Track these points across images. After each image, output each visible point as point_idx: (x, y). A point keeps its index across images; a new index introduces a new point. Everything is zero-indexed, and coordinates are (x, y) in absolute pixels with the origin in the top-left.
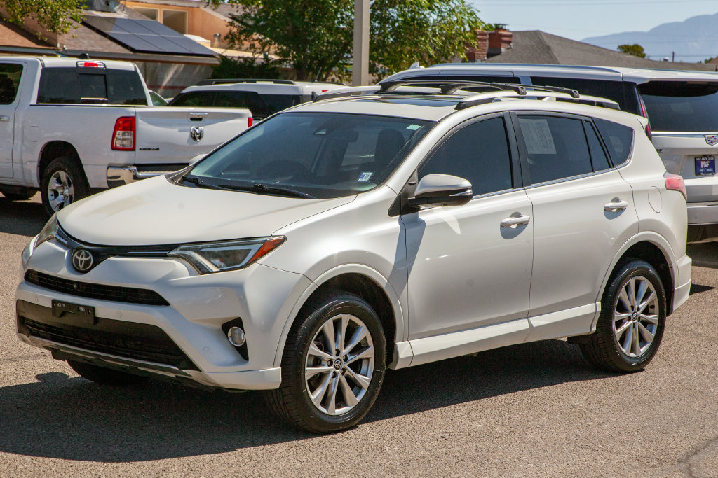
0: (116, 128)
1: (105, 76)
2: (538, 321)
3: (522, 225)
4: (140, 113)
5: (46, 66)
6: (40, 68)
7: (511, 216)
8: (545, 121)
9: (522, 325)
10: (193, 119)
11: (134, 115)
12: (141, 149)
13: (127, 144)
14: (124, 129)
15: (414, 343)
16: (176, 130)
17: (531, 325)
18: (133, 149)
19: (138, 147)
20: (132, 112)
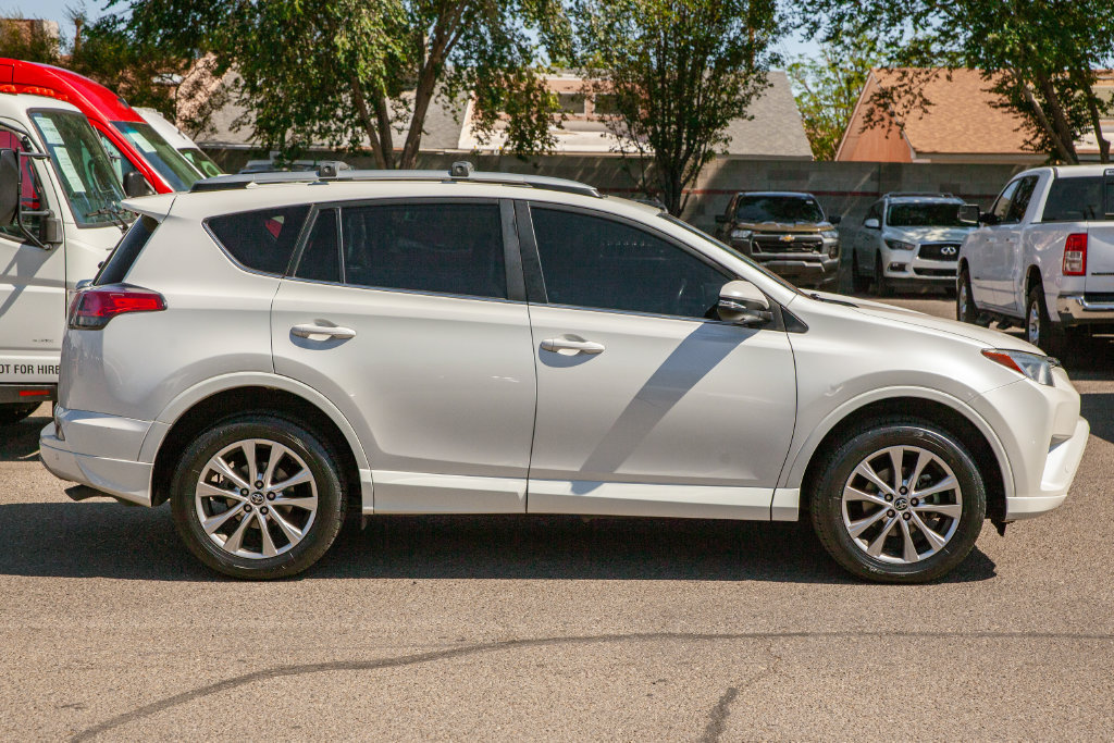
0: (1066, 249)
4: (1094, 228)
5: (1059, 176)
6: (1052, 178)
11: (1085, 231)
12: (1093, 274)
13: (1077, 267)
14: (1073, 250)
18: (1083, 273)
19: (1089, 272)
20: (1084, 228)
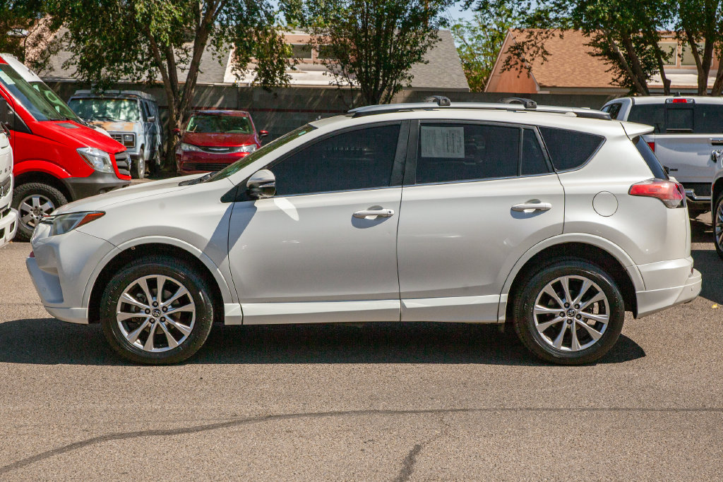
1: (692, 109)
2: (410, 304)
3: (384, 217)
4: (658, 139)
5: (636, 104)
6: (631, 105)
7: (370, 209)
8: (461, 129)
9: (395, 304)
10: (714, 144)
15: (245, 306)
16: (696, 154)
17: (402, 306)
20: (652, 139)
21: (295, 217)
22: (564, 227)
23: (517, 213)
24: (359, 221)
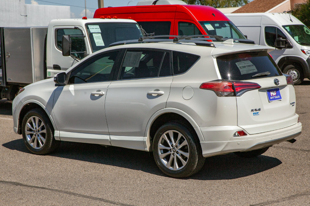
2: (113, 138)
3: (101, 95)
9: (107, 137)
15: (61, 132)
17: (110, 138)
21: (73, 94)
22: (166, 104)
23: (150, 96)
24: (93, 97)
